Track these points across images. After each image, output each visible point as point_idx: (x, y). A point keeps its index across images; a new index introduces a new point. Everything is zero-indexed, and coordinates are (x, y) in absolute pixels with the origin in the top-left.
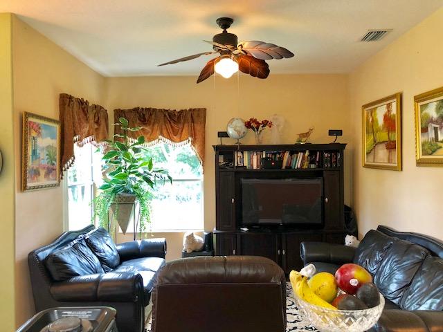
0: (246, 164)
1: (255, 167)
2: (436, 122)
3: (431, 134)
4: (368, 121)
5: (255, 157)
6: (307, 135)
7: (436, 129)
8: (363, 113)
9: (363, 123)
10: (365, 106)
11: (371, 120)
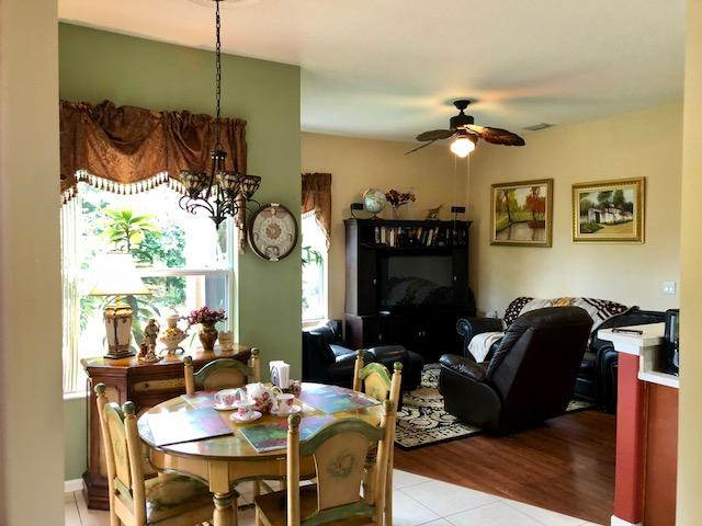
0: (383, 241)
1: (392, 244)
2: (599, 208)
3: (592, 217)
4: (499, 201)
5: (392, 234)
6: (437, 210)
7: (597, 214)
8: (492, 193)
9: (492, 201)
10: (495, 186)
11: (504, 200)
